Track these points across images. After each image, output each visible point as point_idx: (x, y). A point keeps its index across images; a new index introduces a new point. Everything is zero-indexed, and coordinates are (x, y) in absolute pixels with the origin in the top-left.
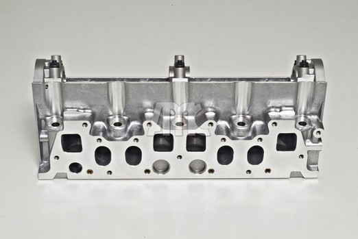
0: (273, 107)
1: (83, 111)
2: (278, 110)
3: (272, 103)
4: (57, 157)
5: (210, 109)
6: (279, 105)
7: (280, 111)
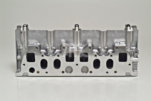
0: (116, 42)
1: (36, 44)
2: (119, 43)
3: (116, 40)
4: (24, 65)
5: (90, 43)
6: (119, 41)
7: (120, 44)
